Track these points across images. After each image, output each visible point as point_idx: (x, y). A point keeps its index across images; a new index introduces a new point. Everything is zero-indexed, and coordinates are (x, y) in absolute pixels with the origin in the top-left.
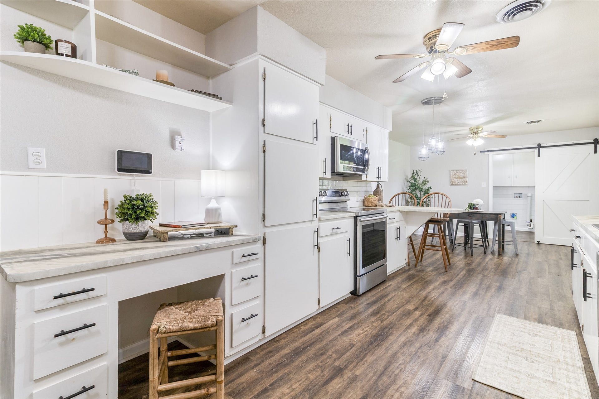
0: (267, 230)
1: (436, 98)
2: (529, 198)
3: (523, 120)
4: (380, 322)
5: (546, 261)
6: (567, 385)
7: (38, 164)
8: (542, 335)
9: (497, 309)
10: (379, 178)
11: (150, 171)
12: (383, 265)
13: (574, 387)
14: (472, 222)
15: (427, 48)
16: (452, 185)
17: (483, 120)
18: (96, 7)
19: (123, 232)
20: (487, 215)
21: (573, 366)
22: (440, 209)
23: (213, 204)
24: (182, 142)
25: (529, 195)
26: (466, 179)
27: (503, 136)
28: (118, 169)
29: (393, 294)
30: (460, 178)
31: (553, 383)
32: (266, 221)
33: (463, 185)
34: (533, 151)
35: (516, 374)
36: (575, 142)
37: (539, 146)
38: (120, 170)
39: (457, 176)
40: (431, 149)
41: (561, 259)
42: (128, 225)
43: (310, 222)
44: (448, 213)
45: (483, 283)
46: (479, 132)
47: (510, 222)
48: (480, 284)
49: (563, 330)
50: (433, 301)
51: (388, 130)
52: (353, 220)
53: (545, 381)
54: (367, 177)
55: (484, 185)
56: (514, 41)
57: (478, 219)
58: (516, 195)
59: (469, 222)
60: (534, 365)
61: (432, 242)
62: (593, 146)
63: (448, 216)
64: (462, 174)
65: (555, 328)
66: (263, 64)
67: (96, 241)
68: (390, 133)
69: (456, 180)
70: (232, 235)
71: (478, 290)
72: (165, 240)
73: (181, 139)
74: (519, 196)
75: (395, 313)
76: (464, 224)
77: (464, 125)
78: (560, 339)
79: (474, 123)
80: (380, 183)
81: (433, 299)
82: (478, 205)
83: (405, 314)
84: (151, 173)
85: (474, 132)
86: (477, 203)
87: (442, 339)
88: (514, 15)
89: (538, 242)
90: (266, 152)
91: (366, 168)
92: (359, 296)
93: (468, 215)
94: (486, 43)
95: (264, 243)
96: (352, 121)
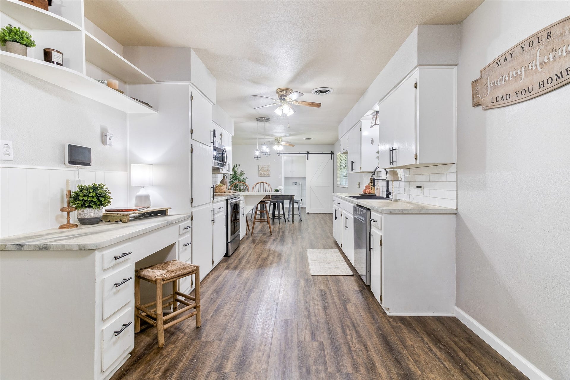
0: (194, 210)
1: (266, 118)
2: (300, 185)
3: (303, 137)
4: (254, 266)
5: (315, 222)
6: (342, 267)
7: (8, 156)
8: (327, 253)
9: (306, 247)
10: (228, 171)
11: (90, 163)
12: (238, 235)
13: (344, 267)
14: (279, 202)
15: (278, 96)
16: (260, 176)
17: (283, 134)
18: (86, 29)
19: (78, 218)
20: (286, 196)
21: (341, 261)
22: (264, 193)
23: (142, 192)
24: (111, 139)
25: (301, 183)
26: (269, 172)
27: (293, 145)
28: (69, 161)
29: (250, 252)
30: (265, 171)
31: (338, 268)
32: (193, 203)
33: (267, 176)
34: (305, 156)
35: (325, 269)
36: (324, 152)
37: (308, 153)
38: (71, 162)
39: (263, 170)
40: (263, 153)
41: (321, 220)
42: (89, 211)
43: (209, 204)
44: (270, 196)
45: (293, 237)
46: (281, 141)
47: (298, 200)
48: (293, 238)
49: (334, 250)
50: (275, 250)
51: (231, 134)
52: (225, 202)
53: (335, 268)
54: (222, 171)
55: (280, 176)
56: (319, 105)
57: (281, 200)
58: (294, 184)
59: (278, 202)
60: (329, 264)
61: (251, 218)
62: (330, 155)
63: (270, 198)
64: (266, 169)
65: (331, 250)
66: (191, 89)
67: (58, 227)
68: (232, 137)
69: (262, 173)
70: (167, 215)
71: (293, 241)
72: (128, 221)
73: (110, 136)
74: (295, 184)
75: (259, 260)
76: (273, 203)
77: (273, 136)
78: (334, 253)
79: (279, 135)
80: (225, 174)
81: (274, 249)
82: (280, 190)
83: (264, 259)
84: (91, 165)
85: (277, 141)
86: (280, 189)
87: (290, 265)
88: (320, 93)
89: (308, 212)
90: (193, 153)
91: (224, 163)
92: (229, 256)
93: (276, 197)
94: (308, 102)
95: (192, 219)
96: (216, 128)
